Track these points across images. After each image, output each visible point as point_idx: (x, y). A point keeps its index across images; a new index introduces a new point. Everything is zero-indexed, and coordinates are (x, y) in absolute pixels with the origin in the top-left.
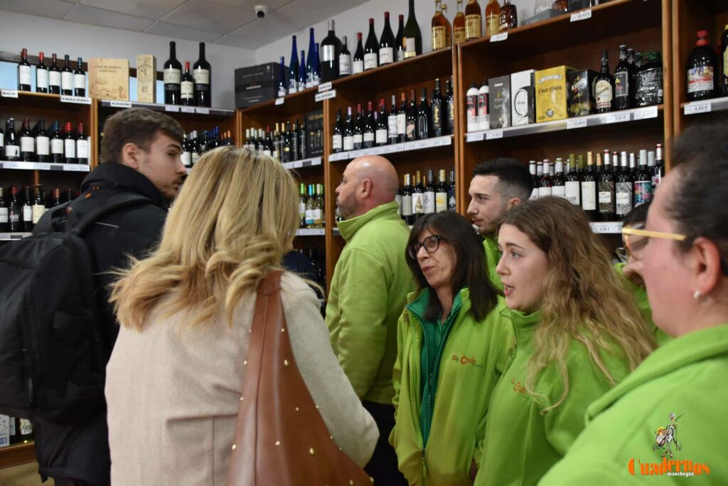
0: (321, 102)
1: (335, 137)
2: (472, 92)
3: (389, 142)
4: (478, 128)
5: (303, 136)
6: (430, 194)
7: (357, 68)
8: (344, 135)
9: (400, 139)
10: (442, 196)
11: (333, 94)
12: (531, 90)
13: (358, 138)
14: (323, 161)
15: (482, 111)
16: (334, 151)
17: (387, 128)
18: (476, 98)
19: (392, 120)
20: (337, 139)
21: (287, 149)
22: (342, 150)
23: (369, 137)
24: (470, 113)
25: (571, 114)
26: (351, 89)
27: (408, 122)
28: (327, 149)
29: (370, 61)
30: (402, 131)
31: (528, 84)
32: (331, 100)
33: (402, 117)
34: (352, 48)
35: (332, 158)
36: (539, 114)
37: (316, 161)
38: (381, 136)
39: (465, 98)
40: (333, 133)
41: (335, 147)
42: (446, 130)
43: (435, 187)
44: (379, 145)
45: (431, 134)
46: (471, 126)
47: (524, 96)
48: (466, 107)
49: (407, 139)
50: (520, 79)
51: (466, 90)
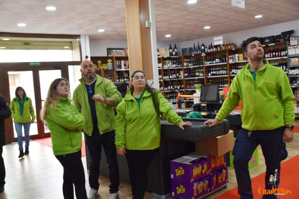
0: (203, 56)
2: (230, 56)
3: (216, 63)
4: (231, 61)
5: (198, 61)
6: (223, 71)
7: (209, 51)
8: (207, 61)
9: (217, 63)
10: (225, 71)
11: (205, 55)
12: (238, 57)
13: (210, 62)
14: (203, 66)
15: (231, 59)
16: (205, 64)
17: (215, 60)
18: (230, 57)
19: (216, 60)
20: (206, 62)
21: (195, 64)
22: (207, 64)
23: (212, 62)
24: (230, 59)
25: (244, 60)
26: (208, 54)
27: (219, 60)
28: (204, 64)
29: (211, 50)
30: (218, 61)
31: (238, 56)
32: (204, 56)
33: (218, 59)
34: (208, 47)
35: (205, 65)
36: (239, 60)
37: (202, 66)
38: (214, 62)
39: (229, 57)
40: (205, 61)
42: (226, 62)
43: (224, 70)
45: (223, 62)
46: (230, 61)
47: (237, 58)
48: (229, 59)
49: (219, 63)
50: (237, 55)
51: (229, 56)
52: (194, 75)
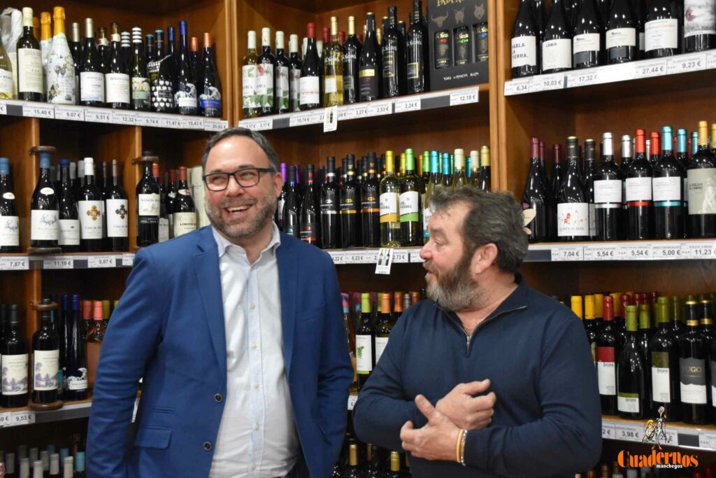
1: (515, 41)
3: (685, 45)
5: (416, 43)
8: (542, 36)
13: (588, 42)
14: (484, 95)
16: (514, 73)
17: (679, 14)
20: (524, 47)
21: (369, 73)
22: (538, 69)
23: (620, 37)
28: (496, 68)
35: (513, 88)
37: (463, 96)
38: (660, 32)
40: (512, 32)
41: (516, 63)
44: (653, 54)
52: (360, 218)
